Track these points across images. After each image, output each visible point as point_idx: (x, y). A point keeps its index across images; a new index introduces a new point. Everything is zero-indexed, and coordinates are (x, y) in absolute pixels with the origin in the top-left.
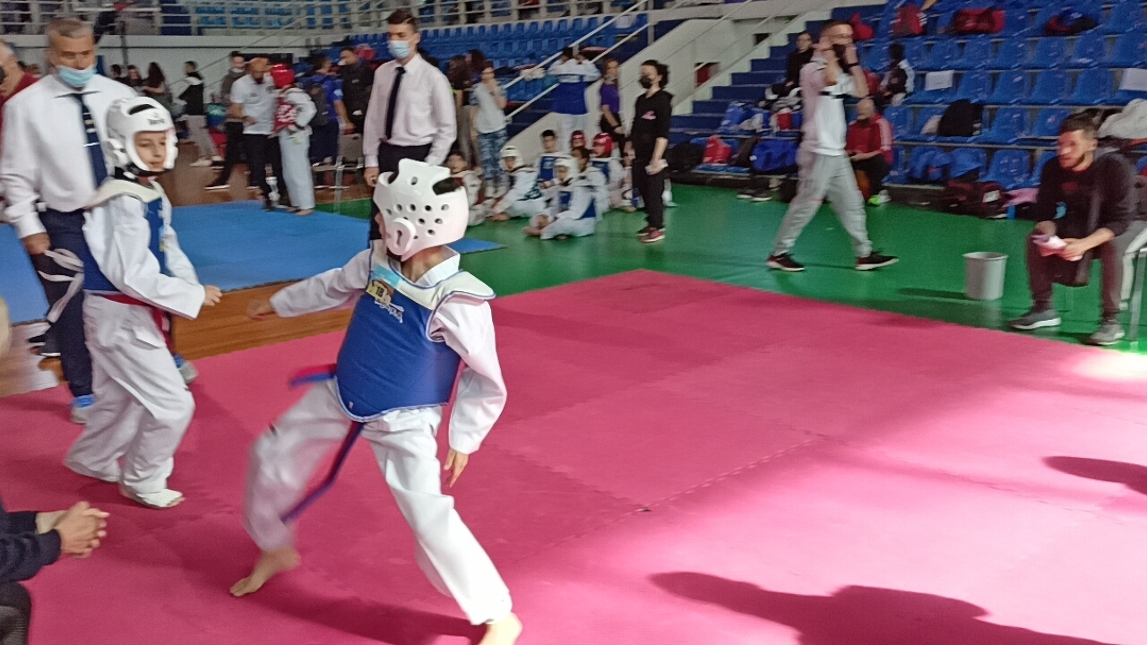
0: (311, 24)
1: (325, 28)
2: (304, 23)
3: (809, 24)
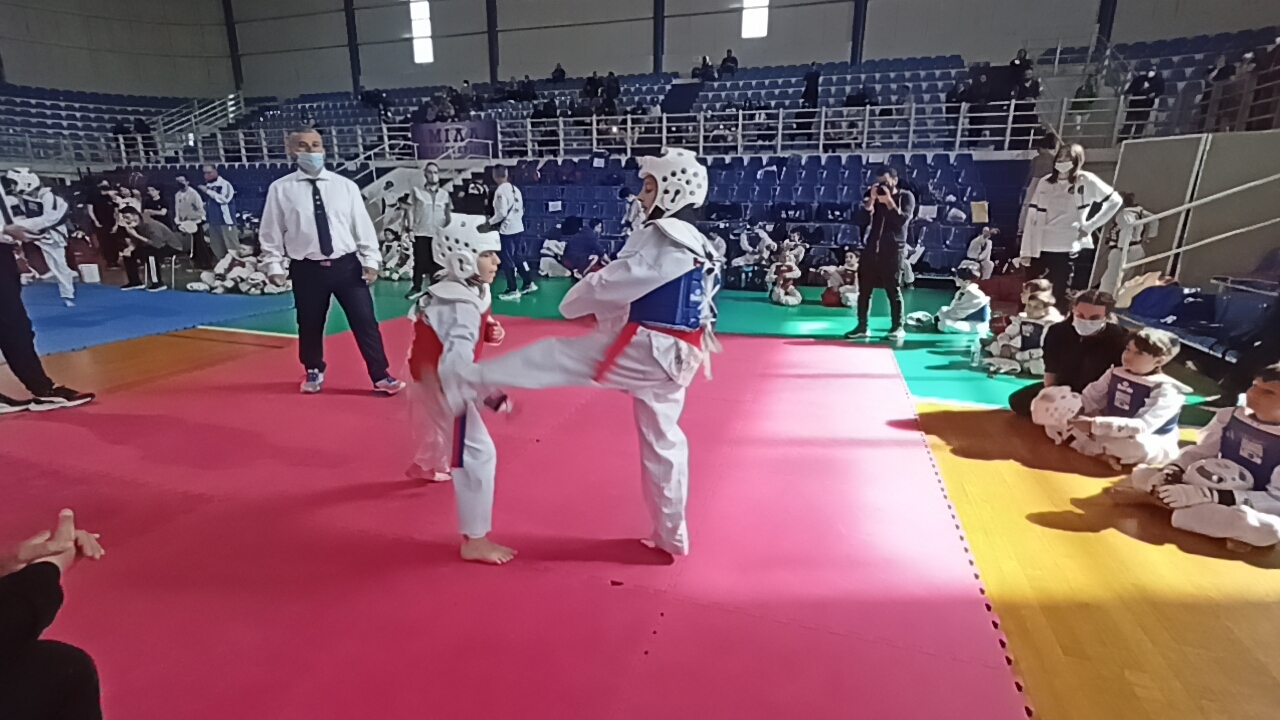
0: (79, 157)
1: (93, 160)
2: (73, 156)
3: (473, 174)
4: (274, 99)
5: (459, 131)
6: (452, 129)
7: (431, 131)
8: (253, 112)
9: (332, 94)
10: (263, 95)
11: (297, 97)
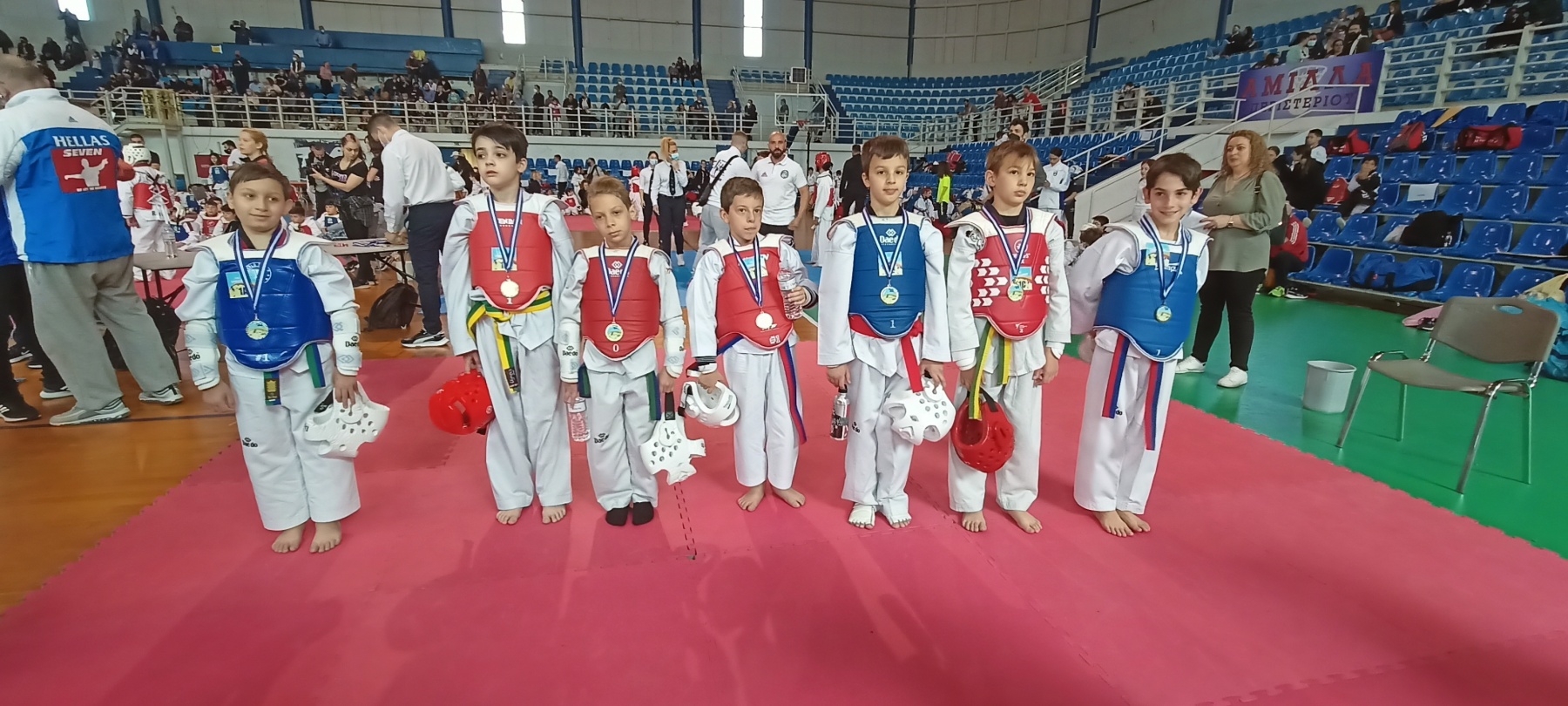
4: (1120, 60)
5: (1312, 73)
6: (1302, 71)
7: (1268, 79)
8: (1093, 79)
9: (1179, 47)
10: (1109, 58)
11: (1145, 53)
